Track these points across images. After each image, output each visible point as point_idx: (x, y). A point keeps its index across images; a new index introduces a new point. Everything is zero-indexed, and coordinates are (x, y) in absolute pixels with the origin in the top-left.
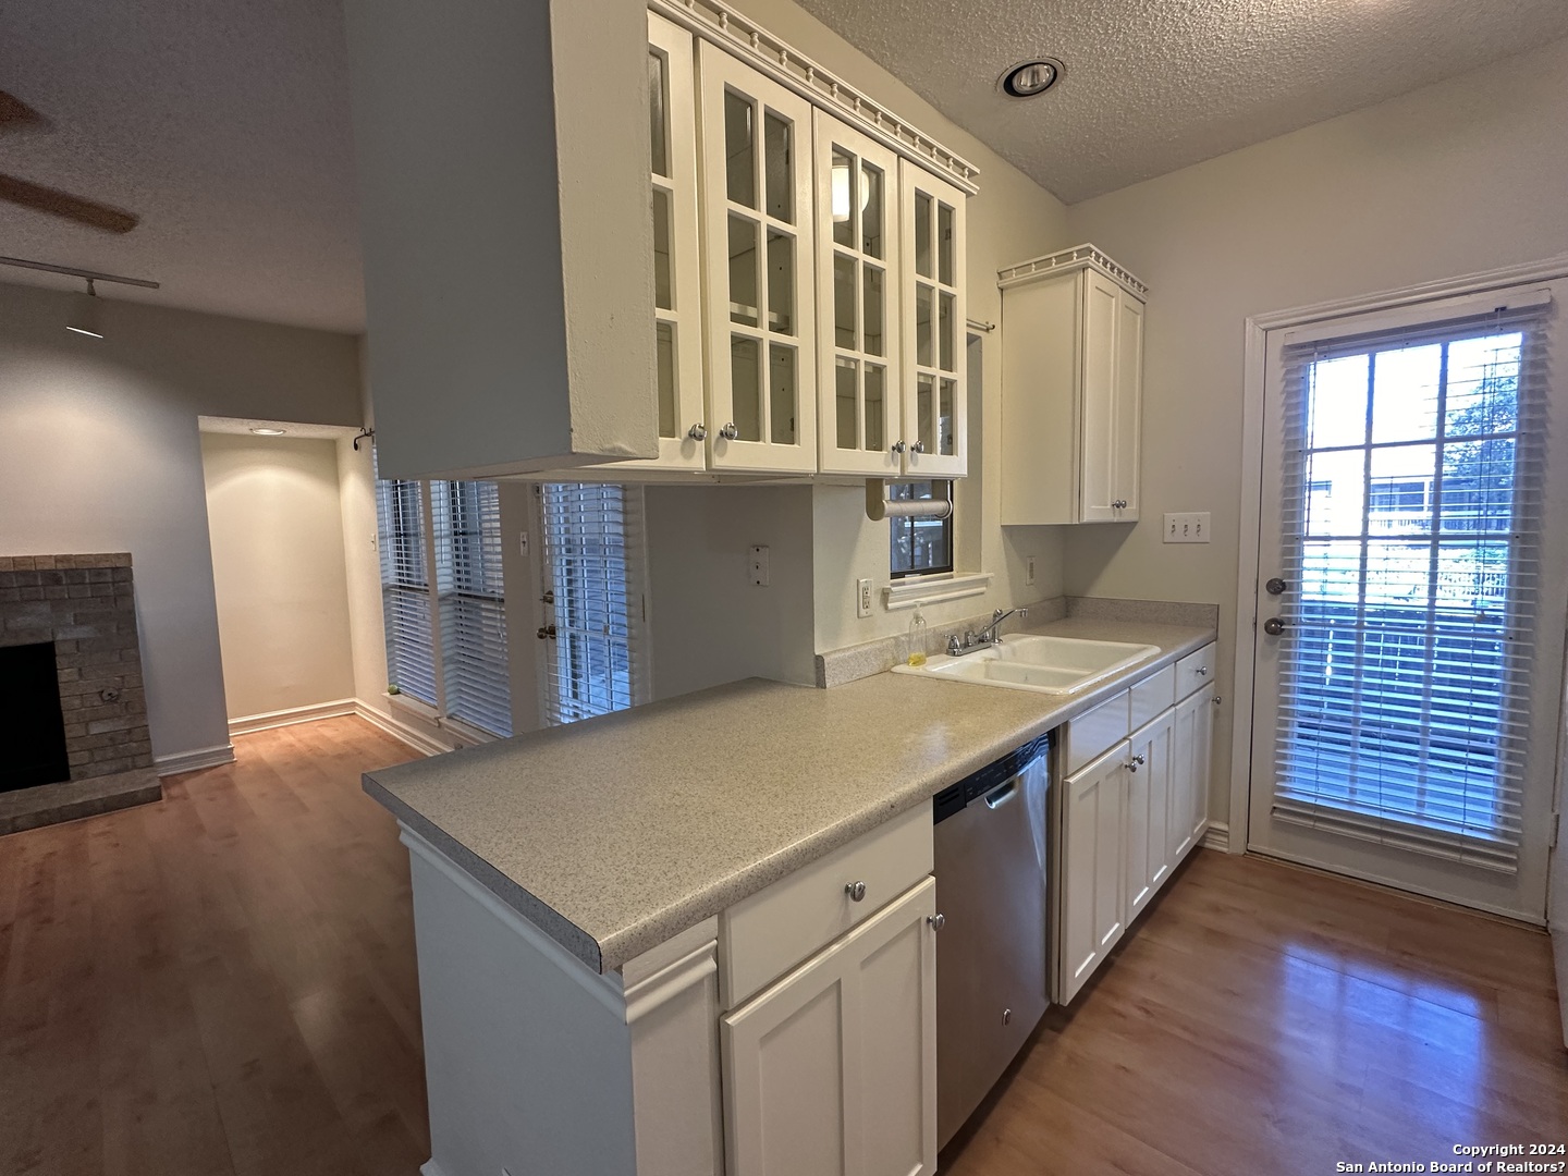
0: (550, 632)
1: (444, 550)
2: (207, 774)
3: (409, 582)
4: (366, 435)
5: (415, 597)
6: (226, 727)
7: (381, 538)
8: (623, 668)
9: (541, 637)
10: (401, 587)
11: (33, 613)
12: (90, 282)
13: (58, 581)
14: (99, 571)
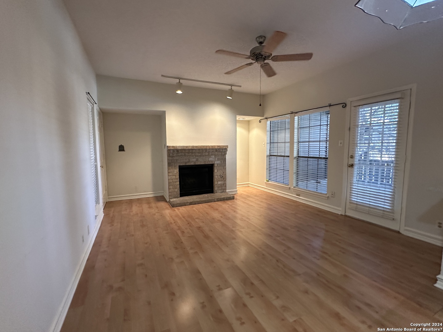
0: (352, 165)
1: (296, 146)
4: (265, 119)
7: (267, 144)
10: (270, 155)
11: (212, 158)
12: (231, 87)
13: (217, 151)
14: (223, 149)
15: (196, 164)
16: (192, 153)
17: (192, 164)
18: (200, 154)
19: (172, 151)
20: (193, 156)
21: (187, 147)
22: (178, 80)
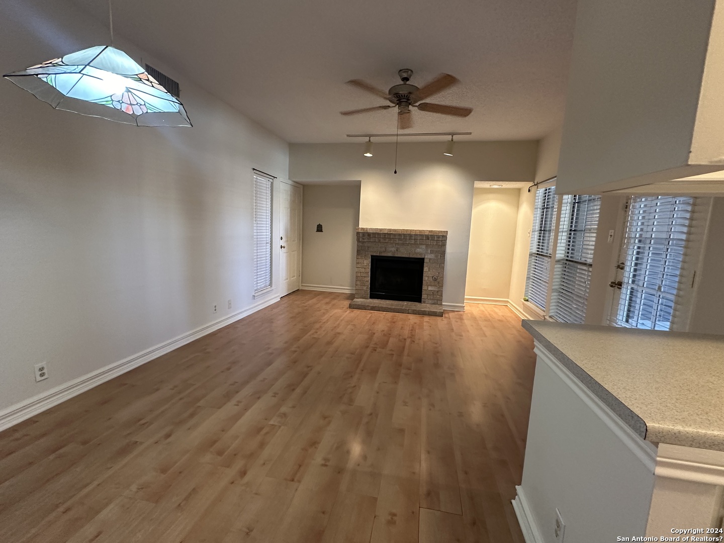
0: (620, 285)
1: (563, 238)
2: (456, 313)
3: (542, 252)
4: (535, 185)
5: (543, 259)
6: (464, 299)
7: (533, 232)
8: (667, 320)
9: (612, 286)
10: (537, 254)
11: (421, 248)
12: (452, 136)
13: (428, 239)
14: (439, 237)
15: (395, 256)
16: (390, 239)
17: (390, 255)
18: (401, 242)
19: (361, 235)
20: (392, 243)
21: (381, 230)
22: (368, 138)
